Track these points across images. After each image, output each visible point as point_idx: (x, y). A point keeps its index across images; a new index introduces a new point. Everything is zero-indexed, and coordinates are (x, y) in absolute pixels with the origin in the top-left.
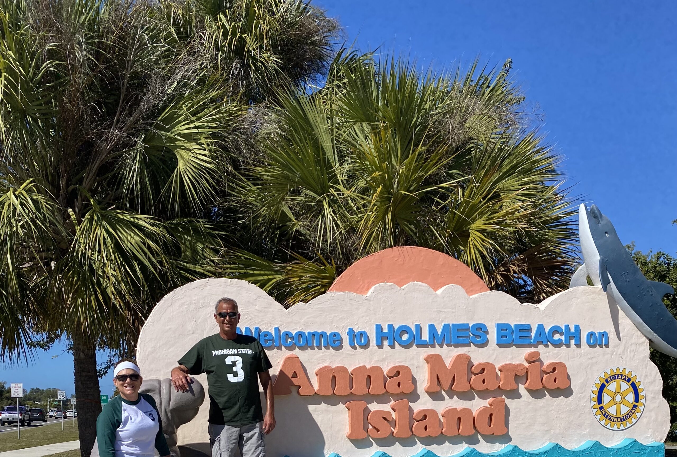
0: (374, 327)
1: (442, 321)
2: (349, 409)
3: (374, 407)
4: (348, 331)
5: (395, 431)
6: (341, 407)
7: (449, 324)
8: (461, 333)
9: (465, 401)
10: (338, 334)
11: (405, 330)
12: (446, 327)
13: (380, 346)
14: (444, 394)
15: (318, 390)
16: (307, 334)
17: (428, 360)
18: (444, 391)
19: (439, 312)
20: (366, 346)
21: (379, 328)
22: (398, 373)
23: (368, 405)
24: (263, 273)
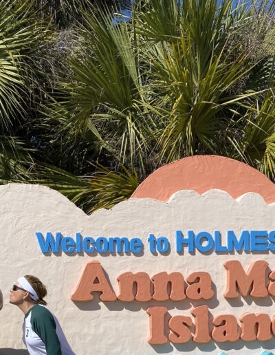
0: (175, 234)
1: (241, 229)
2: (150, 315)
3: (174, 313)
4: (149, 237)
5: (195, 336)
6: (143, 312)
7: (247, 232)
8: (259, 240)
9: (262, 307)
10: (139, 240)
11: (204, 236)
12: (245, 233)
13: (181, 252)
14: (242, 300)
15: (120, 296)
16: (108, 240)
17: (227, 266)
18: (243, 297)
19: (238, 219)
20: (167, 252)
21: (180, 234)
22: (198, 279)
23: (169, 311)
24: (71, 187)
